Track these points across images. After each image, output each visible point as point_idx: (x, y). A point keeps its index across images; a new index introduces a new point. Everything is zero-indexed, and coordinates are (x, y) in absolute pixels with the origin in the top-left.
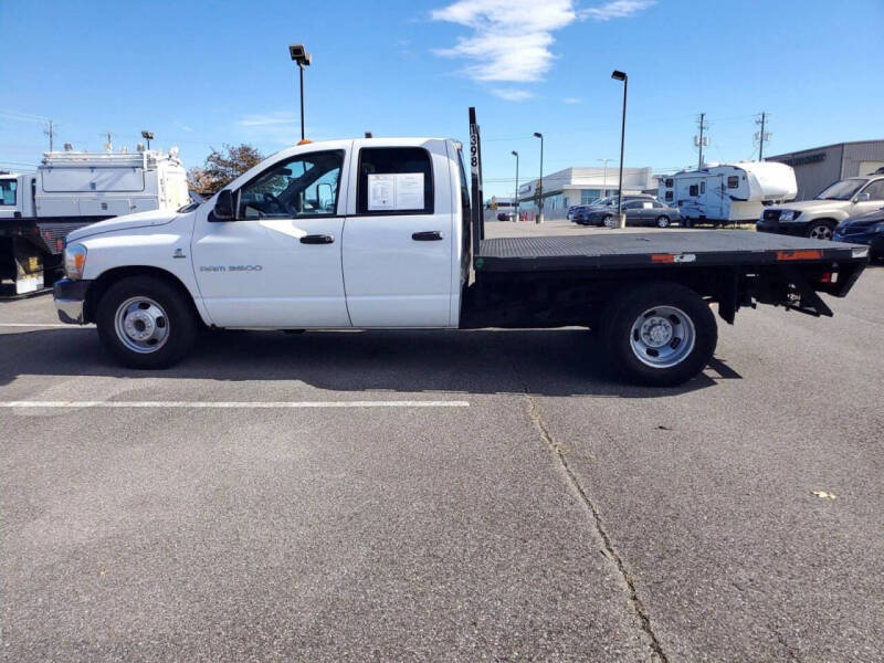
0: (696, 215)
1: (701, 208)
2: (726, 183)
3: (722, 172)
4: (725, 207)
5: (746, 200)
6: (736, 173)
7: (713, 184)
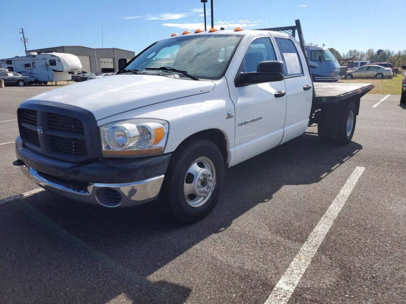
0: (33, 79)
1: (35, 76)
2: (48, 63)
3: (45, 57)
4: (50, 75)
5: (62, 71)
6: (53, 58)
7: (39, 63)
